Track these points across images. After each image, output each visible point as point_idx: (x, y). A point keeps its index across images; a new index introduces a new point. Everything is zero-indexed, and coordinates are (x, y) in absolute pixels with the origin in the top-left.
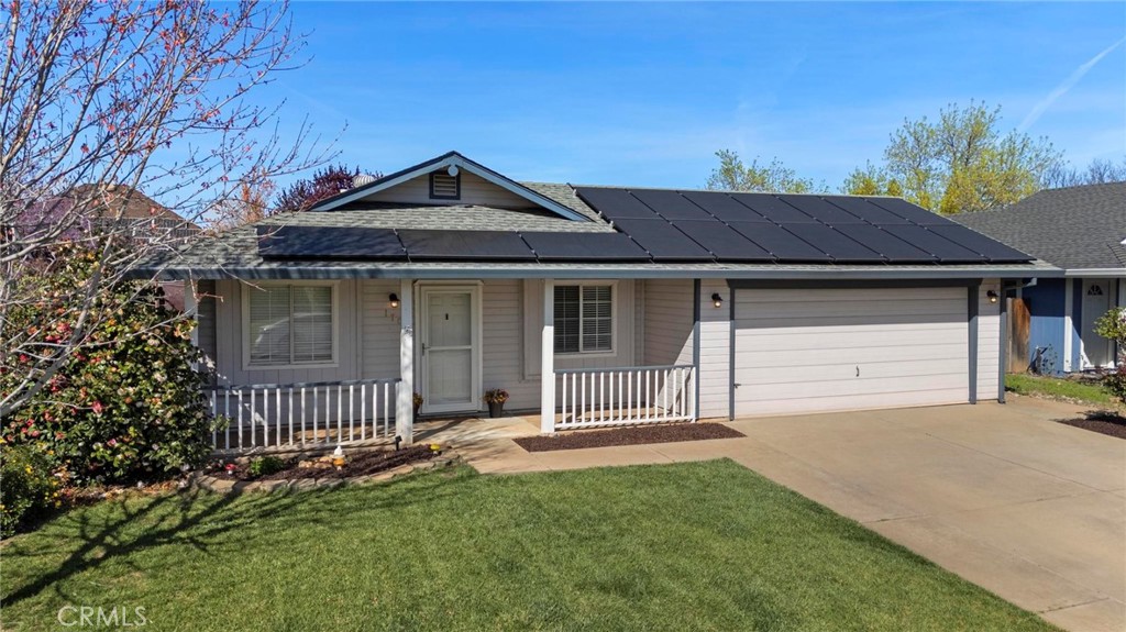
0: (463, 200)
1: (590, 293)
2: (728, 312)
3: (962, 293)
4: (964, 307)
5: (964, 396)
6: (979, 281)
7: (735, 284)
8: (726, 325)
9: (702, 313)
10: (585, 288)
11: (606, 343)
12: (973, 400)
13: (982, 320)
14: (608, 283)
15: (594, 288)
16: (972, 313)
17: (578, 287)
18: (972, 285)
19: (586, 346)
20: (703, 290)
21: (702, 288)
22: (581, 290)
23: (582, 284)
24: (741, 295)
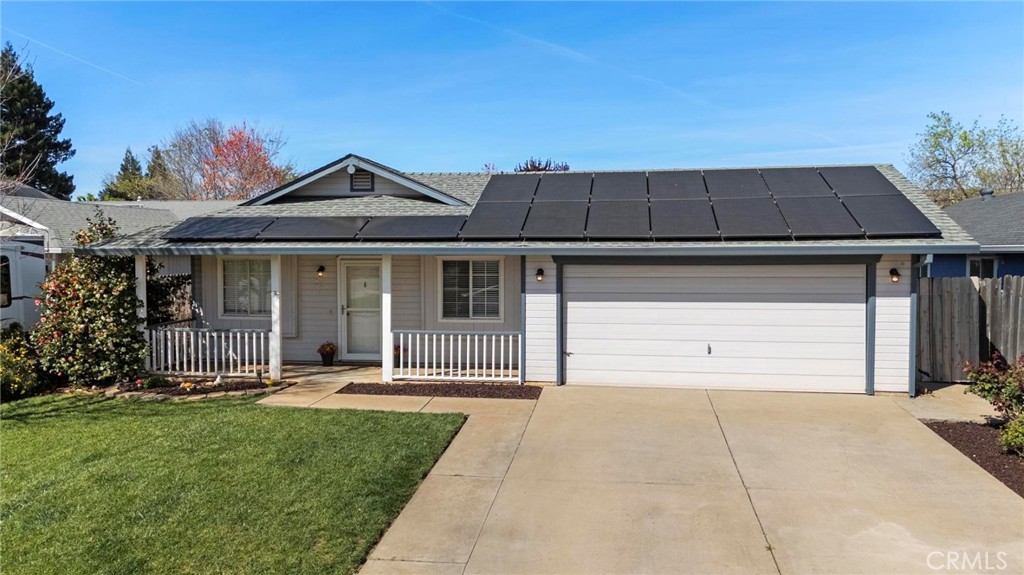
0: (377, 192)
1: (479, 266)
2: (554, 286)
3: (860, 271)
4: (861, 286)
5: (860, 385)
6: (878, 258)
7: (561, 261)
8: (552, 299)
9: (528, 286)
10: (474, 263)
11: (494, 312)
12: (871, 391)
13: (881, 303)
14: (496, 258)
15: (482, 263)
16: (870, 292)
17: (468, 262)
18: (870, 261)
19: (475, 313)
20: (528, 265)
21: (527, 264)
22: (471, 264)
23: (471, 259)
24: (570, 271)
